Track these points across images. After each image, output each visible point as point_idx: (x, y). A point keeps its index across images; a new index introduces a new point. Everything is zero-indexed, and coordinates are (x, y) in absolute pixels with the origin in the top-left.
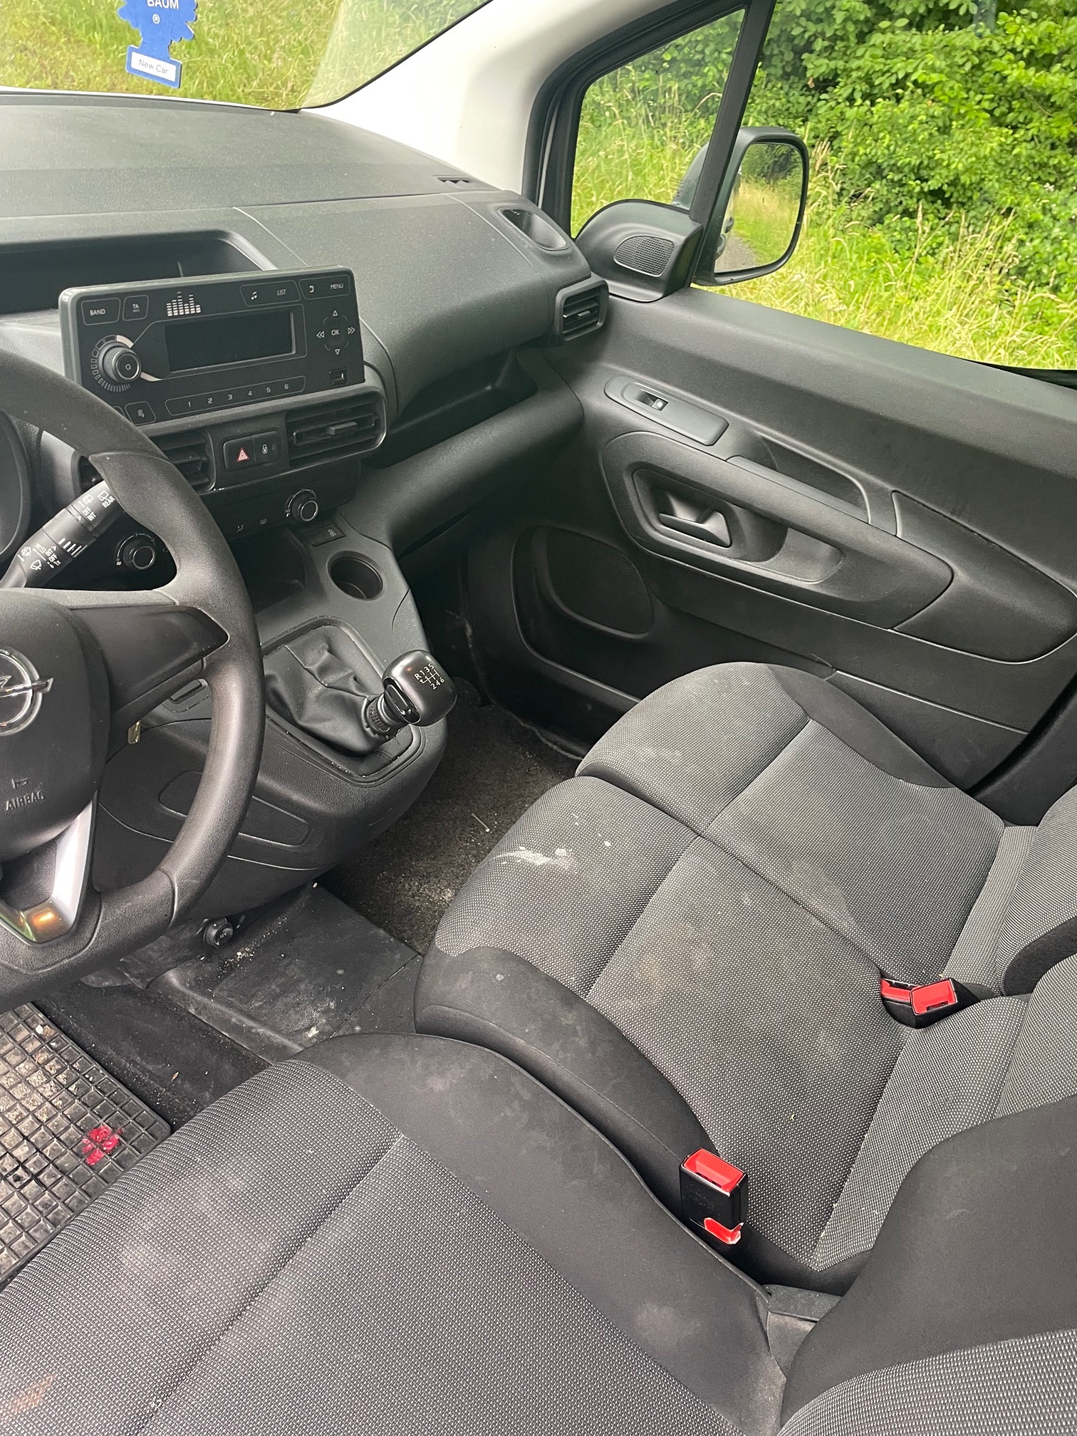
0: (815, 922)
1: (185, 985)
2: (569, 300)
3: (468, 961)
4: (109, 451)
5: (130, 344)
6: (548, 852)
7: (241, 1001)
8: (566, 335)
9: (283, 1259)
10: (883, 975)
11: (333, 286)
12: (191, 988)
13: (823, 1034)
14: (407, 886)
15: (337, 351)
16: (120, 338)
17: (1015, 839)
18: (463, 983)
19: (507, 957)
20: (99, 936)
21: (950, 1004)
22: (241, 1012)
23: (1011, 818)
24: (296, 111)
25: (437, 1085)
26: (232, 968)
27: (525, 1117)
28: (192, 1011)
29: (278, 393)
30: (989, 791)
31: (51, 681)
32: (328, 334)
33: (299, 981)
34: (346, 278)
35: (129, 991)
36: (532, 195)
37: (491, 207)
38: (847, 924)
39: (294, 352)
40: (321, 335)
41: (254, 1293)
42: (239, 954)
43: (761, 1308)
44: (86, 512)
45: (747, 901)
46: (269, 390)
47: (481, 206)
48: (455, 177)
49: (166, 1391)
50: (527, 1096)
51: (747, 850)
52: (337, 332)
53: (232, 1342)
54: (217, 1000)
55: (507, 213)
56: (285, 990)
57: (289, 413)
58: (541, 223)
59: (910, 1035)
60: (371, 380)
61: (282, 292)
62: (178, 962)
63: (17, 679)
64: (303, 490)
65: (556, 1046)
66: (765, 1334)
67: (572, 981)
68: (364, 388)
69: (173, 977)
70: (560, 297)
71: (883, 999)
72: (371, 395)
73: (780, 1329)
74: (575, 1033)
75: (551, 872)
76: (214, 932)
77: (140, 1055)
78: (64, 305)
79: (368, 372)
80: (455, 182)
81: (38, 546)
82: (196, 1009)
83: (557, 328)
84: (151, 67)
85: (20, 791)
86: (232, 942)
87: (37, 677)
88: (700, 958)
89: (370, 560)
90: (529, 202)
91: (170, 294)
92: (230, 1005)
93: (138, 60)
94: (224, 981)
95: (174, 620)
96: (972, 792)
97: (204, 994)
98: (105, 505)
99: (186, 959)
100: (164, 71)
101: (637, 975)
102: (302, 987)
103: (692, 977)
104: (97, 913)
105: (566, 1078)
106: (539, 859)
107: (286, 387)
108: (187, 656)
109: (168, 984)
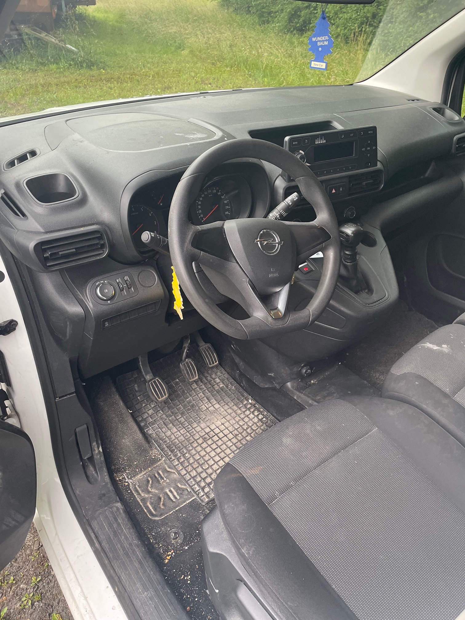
1: (293, 388)
2: (459, 139)
3: (404, 376)
4: (302, 177)
5: (303, 153)
6: (439, 345)
7: (313, 396)
8: (457, 154)
11: (369, 132)
12: (295, 389)
14: (375, 375)
15: (369, 155)
16: (301, 151)
18: (402, 384)
19: (419, 377)
20: (290, 322)
22: (313, 400)
24: (352, 85)
25: (391, 413)
26: (310, 385)
27: (426, 429)
28: (295, 398)
29: (347, 170)
31: (283, 242)
32: (366, 149)
33: (334, 393)
34: (374, 129)
35: (274, 389)
36: (445, 101)
37: (428, 108)
39: (354, 155)
40: (364, 149)
42: (312, 381)
44: (289, 202)
46: (344, 169)
47: (424, 108)
48: (413, 99)
49: (296, 481)
50: (427, 423)
52: (369, 148)
54: (304, 394)
55: (435, 109)
56: (329, 395)
57: (350, 177)
58: (449, 112)
60: (379, 165)
61: (352, 135)
62: (291, 380)
63: (275, 240)
64: (351, 207)
65: (439, 409)
67: (447, 390)
68: (377, 168)
69: (289, 384)
70: (455, 138)
72: (379, 171)
74: (448, 407)
75: (441, 353)
76: (304, 371)
77: (276, 413)
78: (286, 142)
79: (378, 163)
80: (413, 101)
81: (274, 213)
82: (297, 397)
83: (453, 150)
84: (318, 65)
85: (273, 273)
86: (310, 376)
87: (279, 240)
89: (373, 234)
90: (444, 105)
91: (317, 137)
92: (309, 397)
93: (314, 64)
94: (307, 389)
95: (316, 230)
97: (300, 392)
98: (295, 200)
99: (294, 379)
100: (322, 66)
102: (335, 395)
104: (288, 316)
105: (443, 422)
106: (435, 348)
107: (350, 168)
108: (319, 242)
109: (287, 387)
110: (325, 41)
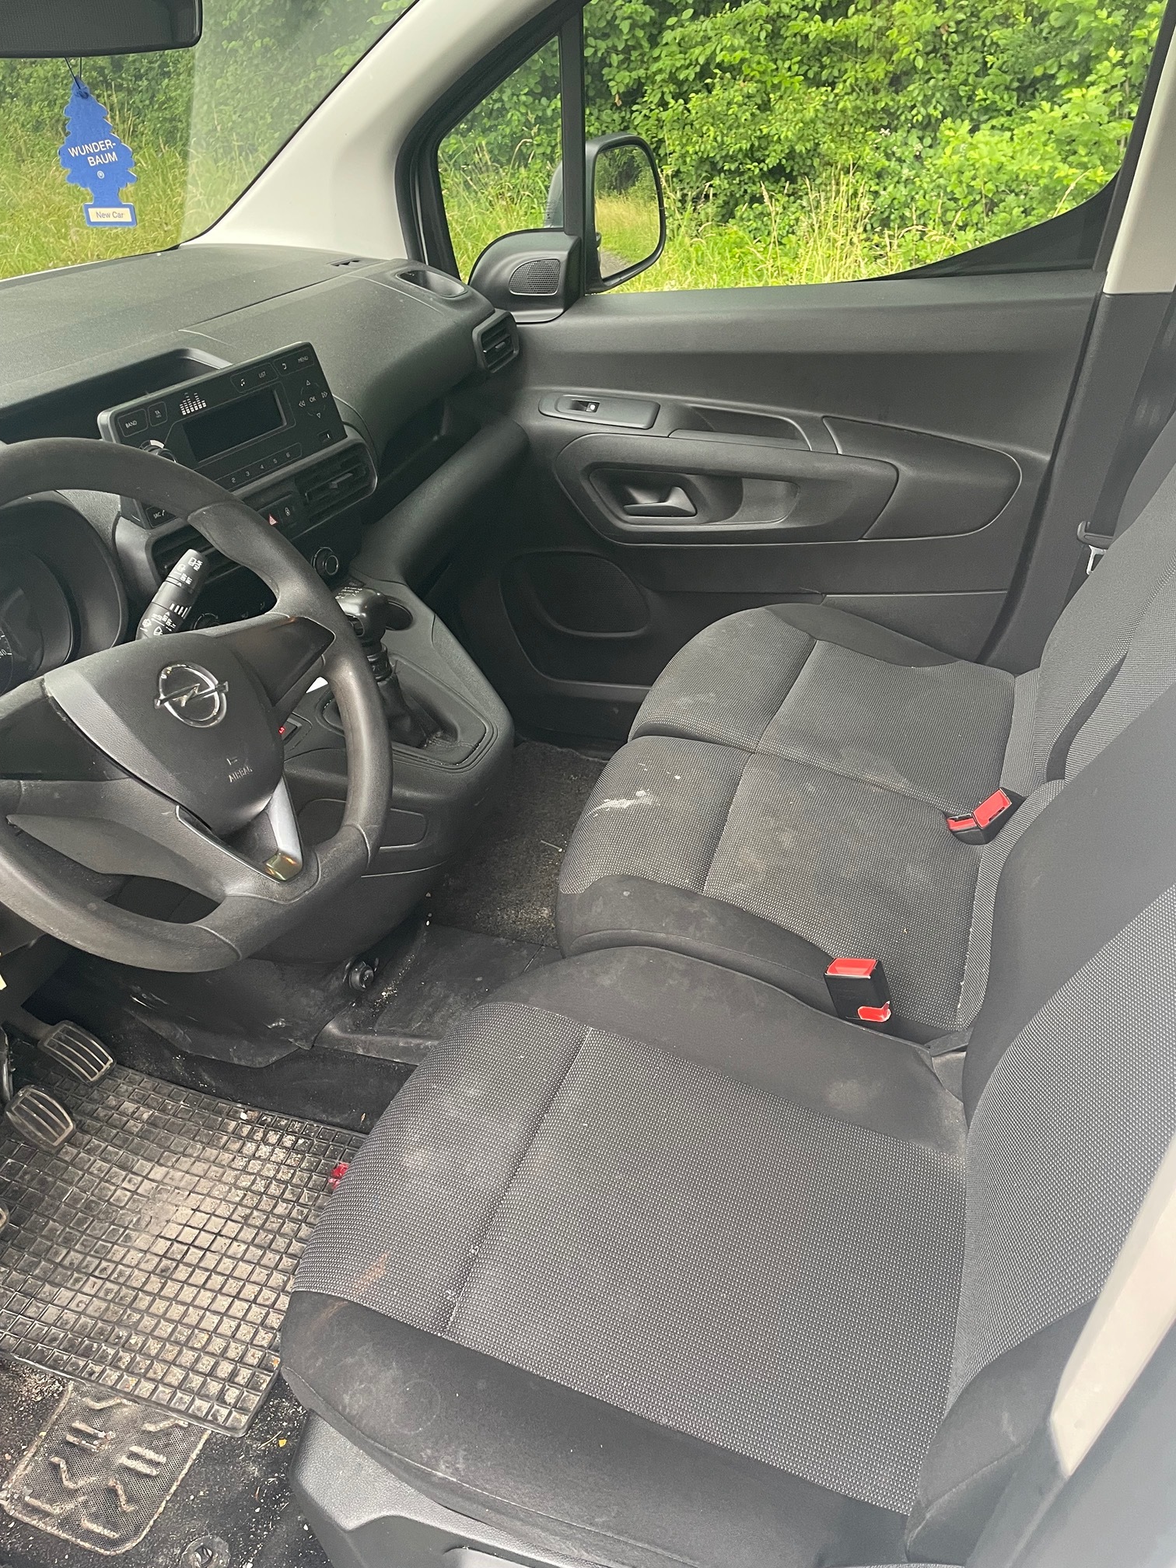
0: (874, 789)
1: (345, 1031)
2: (484, 335)
3: (595, 891)
4: (205, 506)
5: (162, 445)
6: (629, 795)
7: (402, 1028)
8: (492, 368)
9: (533, 1130)
10: (946, 816)
11: (300, 360)
12: (353, 1032)
13: (909, 868)
14: (506, 917)
15: (319, 415)
16: (153, 443)
17: (1025, 686)
18: (598, 908)
19: (626, 879)
20: (323, 873)
21: (1006, 808)
22: (405, 1035)
23: (1017, 671)
24: (176, 248)
25: (606, 981)
26: (383, 1006)
27: (686, 982)
28: (360, 1052)
29: (283, 462)
30: (994, 655)
31: (226, 684)
32: (307, 401)
33: (446, 997)
34: (307, 349)
35: (297, 1056)
36: (416, 255)
37: (389, 274)
38: (902, 785)
39: (286, 424)
40: (302, 404)
41: (520, 1158)
42: (384, 994)
43: (924, 1057)
44: (183, 578)
45: (811, 788)
46: (276, 461)
47: (380, 276)
48: (346, 260)
49: (479, 1239)
50: (682, 967)
51: (797, 753)
52: (314, 399)
53: (515, 1193)
54: (380, 1033)
55: (403, 276)
56: (437, 1008)
57: (298, 477)
58: (436, 277)
59: (984, 850)
60: (351, 435)
61: (263, 375)
62: (334, 1013)
63: (204, 686)
64: (322, 548)
65: (691, 929)
66: (935, 1075)
67: (687, 883)
68: (348, 443)
69: (332, 1028)
70: (476, 332)
71: (953, 833)
72: (355, 447)
73: (945, 1065)
74: (704, 915)
75: (639, 809)
76: (358, 977)
77: (324, 1112)
78: (105, 427)
79: (347, 429)
80: (347, 264)
81: (155, 615)
82: (363, 1049)
83: (482, 363)
84: (108, 216)
85: (235, 768)
86: (373, 983)
87: (217, 682)
88: (787, 839)
89: (394, 599)
90: (419, 263)
91: (179, 396)
92: (393, 1034)
93: (94, 214)
94: (380, 1018)
95: (289, 630)
96: (980, 660)
97: (366, 1033)
98: (197, 568)
99: (340, 1008)
100: (120, 215)
101: (739, 864)
102: (451, 1000)
103: (785, 854)
105: (709, 950)
106: (625, 803)
107: (288, 455)
108: (309, 656)
109: (330, 1036)
110: (106, 152)
